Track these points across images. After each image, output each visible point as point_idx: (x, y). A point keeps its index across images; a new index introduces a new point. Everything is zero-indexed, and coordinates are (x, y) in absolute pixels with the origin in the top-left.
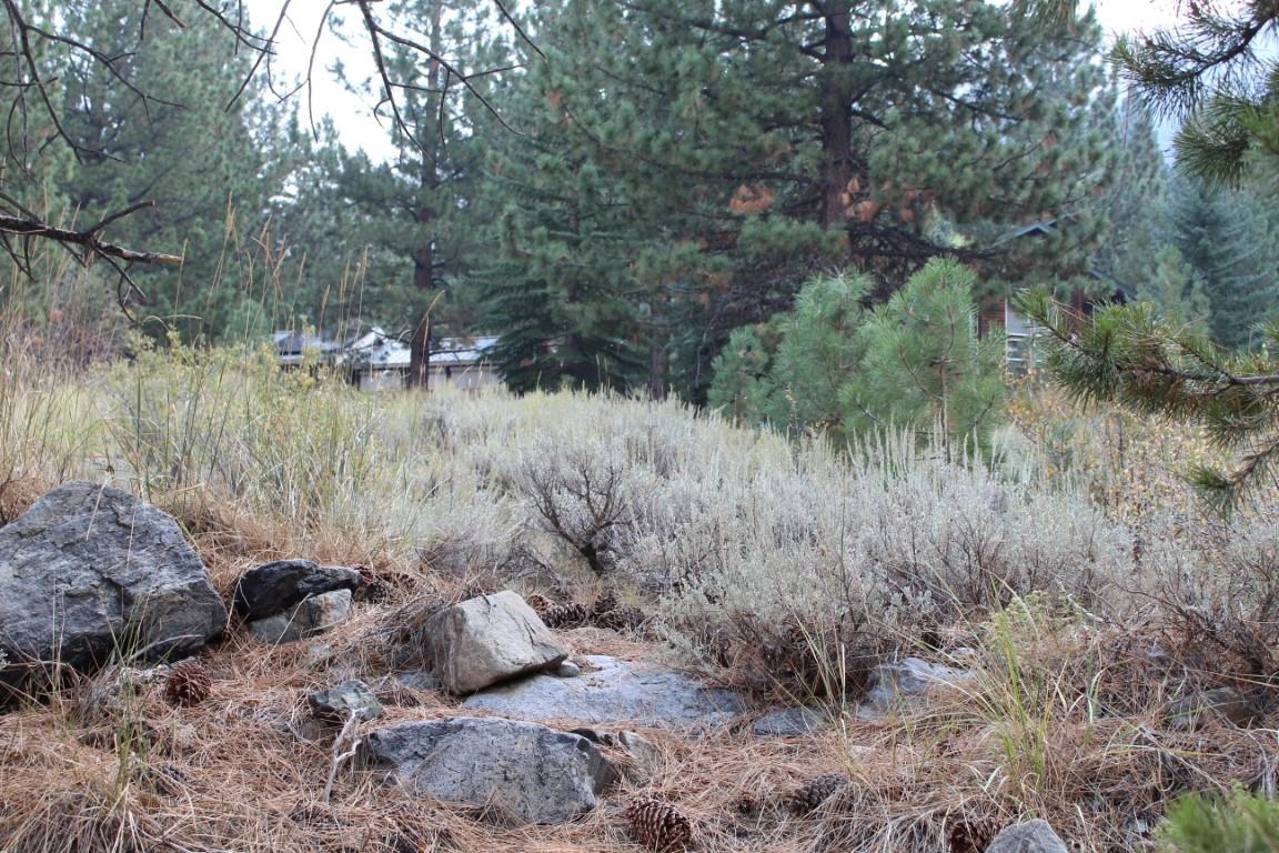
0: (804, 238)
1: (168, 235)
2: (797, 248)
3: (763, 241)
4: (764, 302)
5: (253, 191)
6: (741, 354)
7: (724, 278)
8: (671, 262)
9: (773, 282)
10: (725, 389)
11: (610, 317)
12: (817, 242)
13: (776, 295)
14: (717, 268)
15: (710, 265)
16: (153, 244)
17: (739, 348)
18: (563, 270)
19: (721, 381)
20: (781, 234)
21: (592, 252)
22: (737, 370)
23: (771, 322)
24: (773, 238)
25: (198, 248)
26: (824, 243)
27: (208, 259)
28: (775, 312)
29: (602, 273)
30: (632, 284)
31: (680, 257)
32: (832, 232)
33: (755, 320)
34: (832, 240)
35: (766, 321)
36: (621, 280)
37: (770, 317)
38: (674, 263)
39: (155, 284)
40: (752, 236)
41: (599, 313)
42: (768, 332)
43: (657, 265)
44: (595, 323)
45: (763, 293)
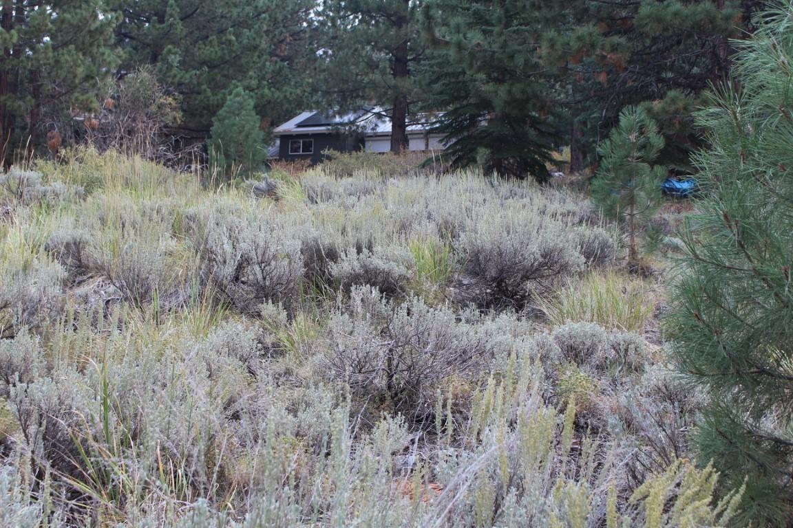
0: (699, 17)
1: (211, 42)
2: (692, 28)
3: (659, 20)
4: (660, 80)
5: (273, 7)
6: (632, 137)
7: (622, 57)
8: (571, 44)
9: (668, 62)
10: (613, 179)
11: (518, 96)
12: (712, 20)
13: (670, 75)
14: (614, 48)
15: (608, 47)
16: (199, 49)
17: (630, 131)
18: (478, 55)
19: (608, 170)
20: (676, 14)
21: (503, 38)
22: (627, 157)
23: (667, 99)
24: (669, 18)
25: (232, 51)
26: (719, 22)
27: (240, 58)
28: (670, 89)
29: (511, 57)
30: (536, 66)
31: (579, 38)
32: (727, 11)
33: (651, 98)
34: (727, 18)
35: (661, 98)
36: (527, 62)
37: (665, 93)
38: (575, 45)
39: (199, 78)
40: (649, 16)
41: (509, 92)
42: (664, 109)
43: (558, 46)
44: (505, 102)
45: (659, 73)
